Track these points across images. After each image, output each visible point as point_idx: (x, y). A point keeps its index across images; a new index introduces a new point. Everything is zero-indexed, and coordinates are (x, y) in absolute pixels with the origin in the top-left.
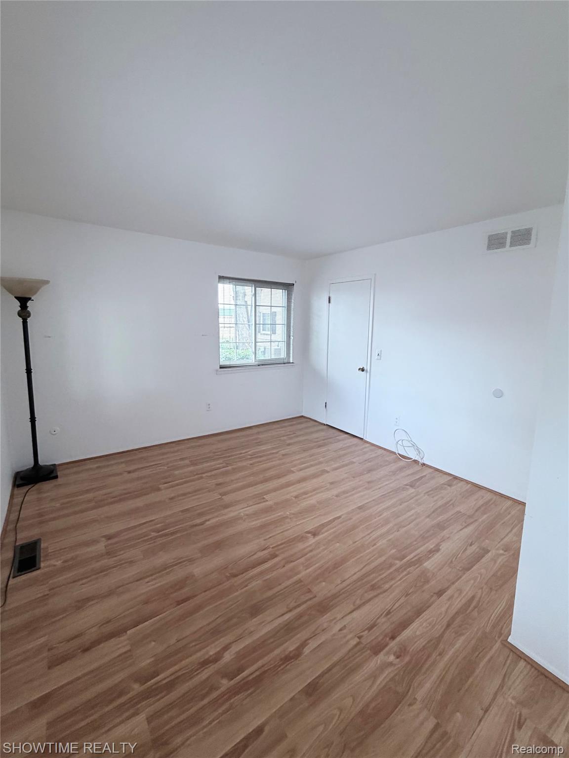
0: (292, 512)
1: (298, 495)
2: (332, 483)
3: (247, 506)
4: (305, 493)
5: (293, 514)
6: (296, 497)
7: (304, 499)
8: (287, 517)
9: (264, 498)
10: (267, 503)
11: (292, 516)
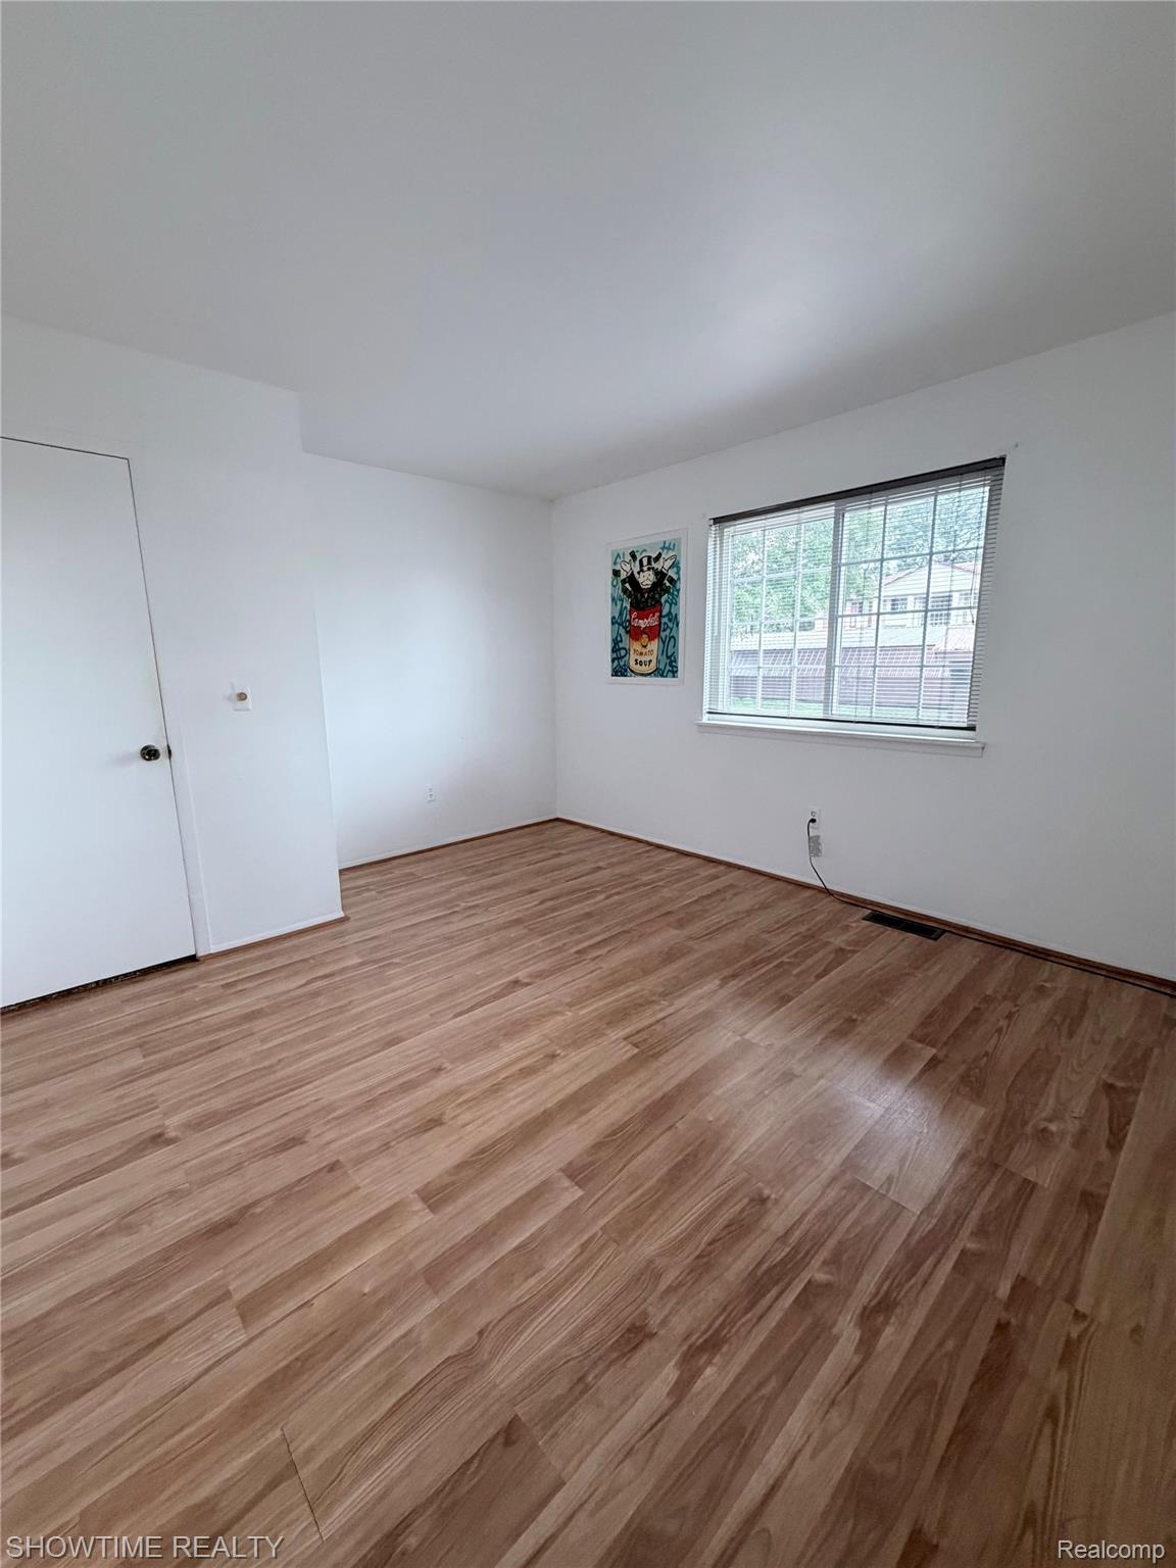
0: (560, 1018)
1: (549, 1064)
2: (435, 1122)
3: (667, 1020)
4: (528, 1072)
5: (557, 1013)
6: (553, 1056)
7: (530, 1054)
8: (570, 1005)
9: (636, 1045)
10: (622, 1033)
11: (559, 1009)
